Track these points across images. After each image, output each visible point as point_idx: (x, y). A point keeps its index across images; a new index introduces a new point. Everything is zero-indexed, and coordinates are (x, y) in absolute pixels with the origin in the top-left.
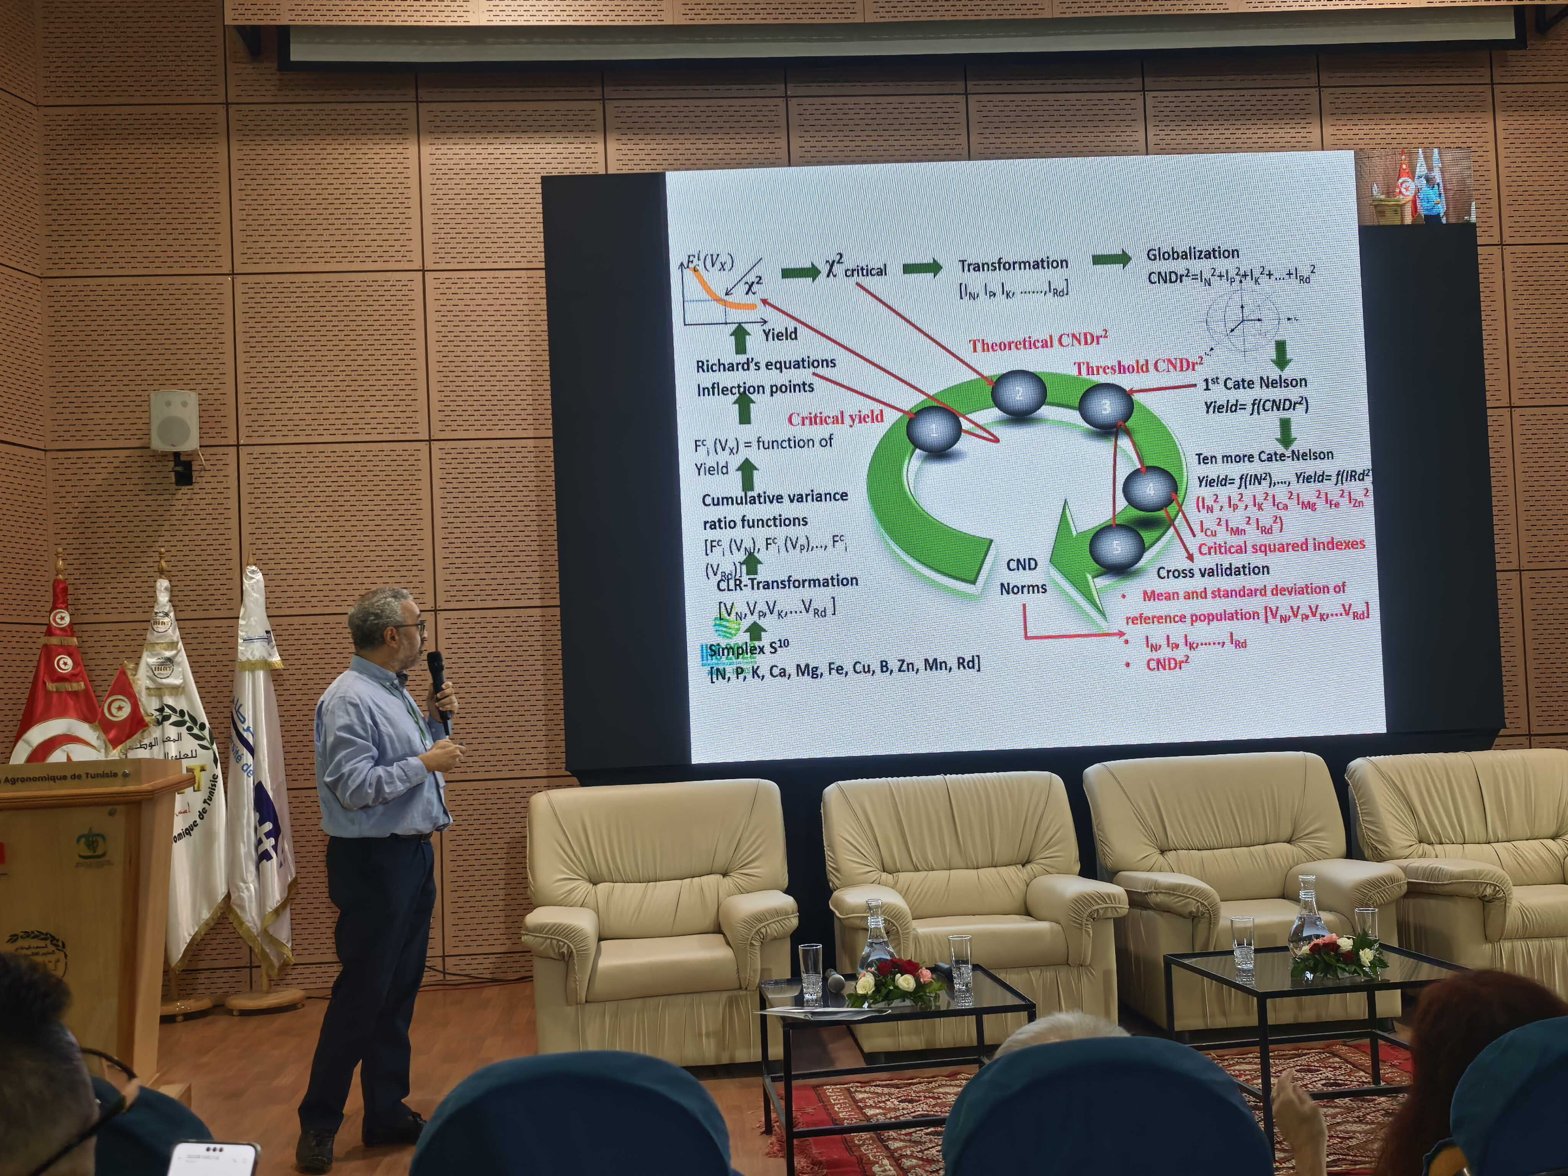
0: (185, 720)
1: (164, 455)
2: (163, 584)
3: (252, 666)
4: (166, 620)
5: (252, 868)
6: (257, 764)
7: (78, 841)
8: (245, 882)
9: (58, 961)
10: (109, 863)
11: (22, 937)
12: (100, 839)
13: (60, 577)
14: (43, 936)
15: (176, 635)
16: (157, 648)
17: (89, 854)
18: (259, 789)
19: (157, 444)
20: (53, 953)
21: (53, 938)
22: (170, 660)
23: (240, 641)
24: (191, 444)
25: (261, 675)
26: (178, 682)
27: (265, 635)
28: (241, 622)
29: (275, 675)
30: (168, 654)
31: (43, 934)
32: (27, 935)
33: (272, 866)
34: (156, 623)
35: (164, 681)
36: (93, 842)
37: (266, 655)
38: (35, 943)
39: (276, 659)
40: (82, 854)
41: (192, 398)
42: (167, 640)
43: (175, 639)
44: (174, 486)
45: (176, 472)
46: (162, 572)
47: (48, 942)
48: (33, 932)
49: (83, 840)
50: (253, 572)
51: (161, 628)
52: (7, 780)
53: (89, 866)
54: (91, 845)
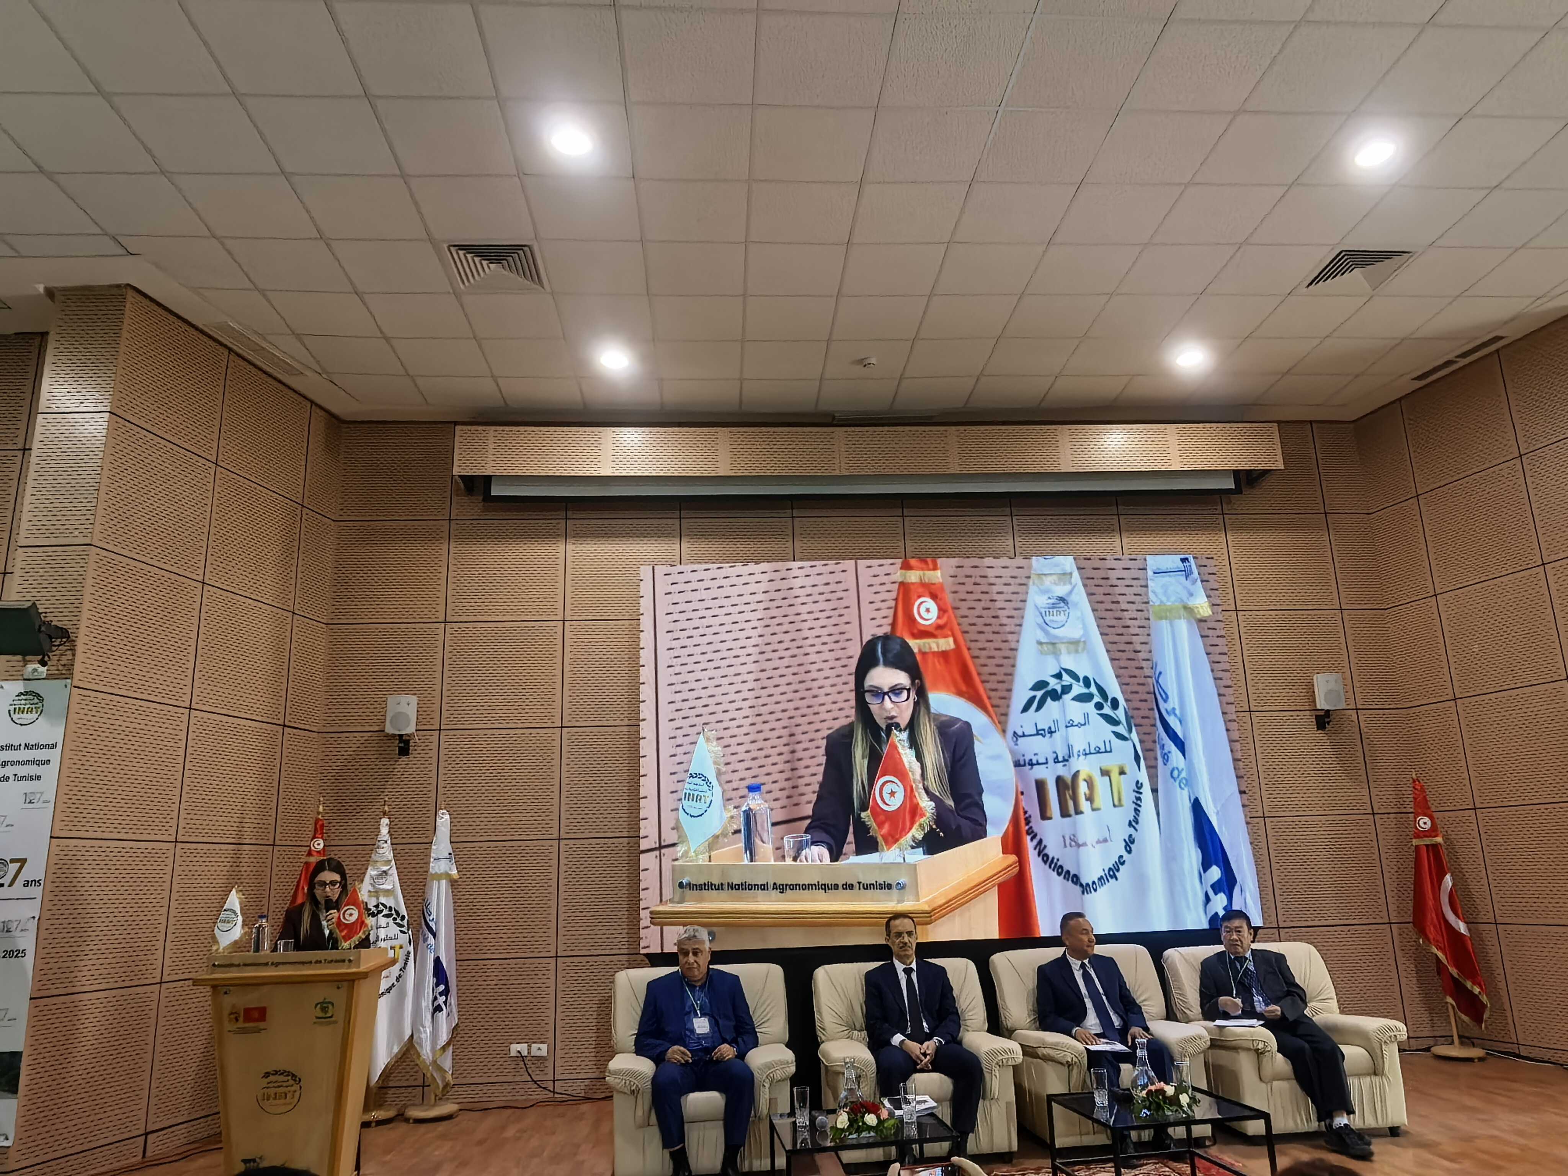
0: (393, 914)
1: (394, 735)
2: (385, 821)
3: (438, 877)
4: (385, 845)
5: (429, 1016)
6: (437, 945)
7: (316, 1006)
8: (424, 1027)
9: (295, 1091)
10: (335, 1022)
11: (272, 1074)
12: (330, 1006)
13: (320, 817)
14: (286, 1074)
15: (390, 856)
16: (378, 864)
17: (321, 1015)
18: (437, 961)
19: (389, 729)
20: (292, 1086)
21: (293, 1075)
22: (384, 872)
23: (432, 860)
24: (411, 729)
25: (444, 882)
26: (390, 887)
27: (448, 856)
28: (433, 847)
29: (453, 883)
30: (385, 868)
31: (285, 1071)
32: (276, 1073)
33: (442, 1016)
34: (378, 848)
35: (381, 887)
36: (326, 1007)
37: (448, 870)
38: (281, 1078)
39: (454, 872)
40: (318, 1016)
41: (414, 700)
42: (385, 859)
43: (390, 858)
44: (397, 756)
45: (399, 747)
46: (385, 813)
47: (290, 1078)
48: (280, 1070)
49: (319, 1006)
50: (443, 814)
51: (381, 851)
52: (272, 964)
53: (321, 1023)
54: (324, 1009)
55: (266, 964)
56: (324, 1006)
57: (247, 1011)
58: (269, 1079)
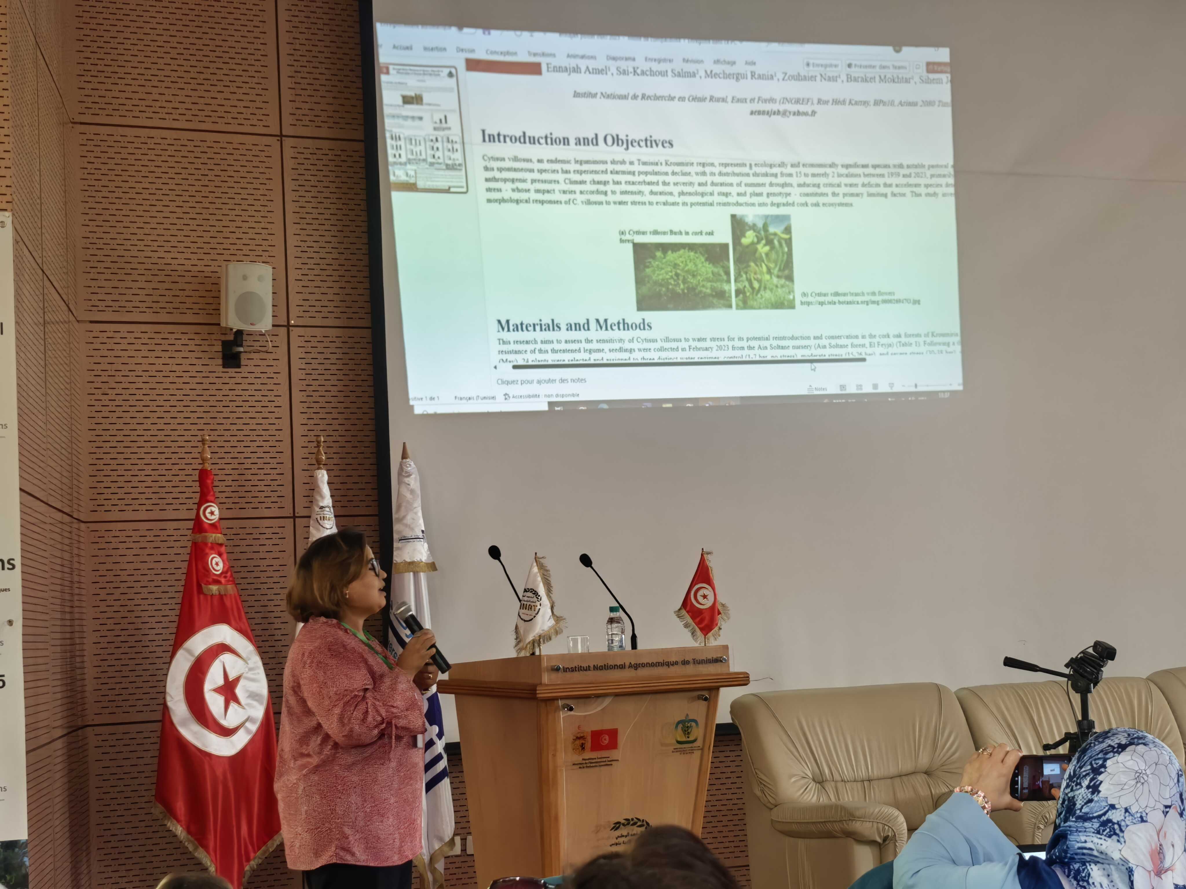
7: (677, 727)
10: (697, 748)
11: (624, 825)
12: (693, 724)
14: (639, 823)
17: (684, 739)
19: (234, 322)
21: (647, 825)
23: (396, 539)
24: (266, 323)
31: (639, 820)
32: (627, 822)
36: (688, 727)
38: (633, 830)
40: (679, 739)
41: (268, 273)
44: (221, 369)
47: (643, 829)
48: (632, 819)
49: (680, 726)
52: (631, 666)
53: (683, 752)
54: (686, 731)
55: (622, 667)
56: (686, 726)
57: (597, 735)
58: (618, 833)
